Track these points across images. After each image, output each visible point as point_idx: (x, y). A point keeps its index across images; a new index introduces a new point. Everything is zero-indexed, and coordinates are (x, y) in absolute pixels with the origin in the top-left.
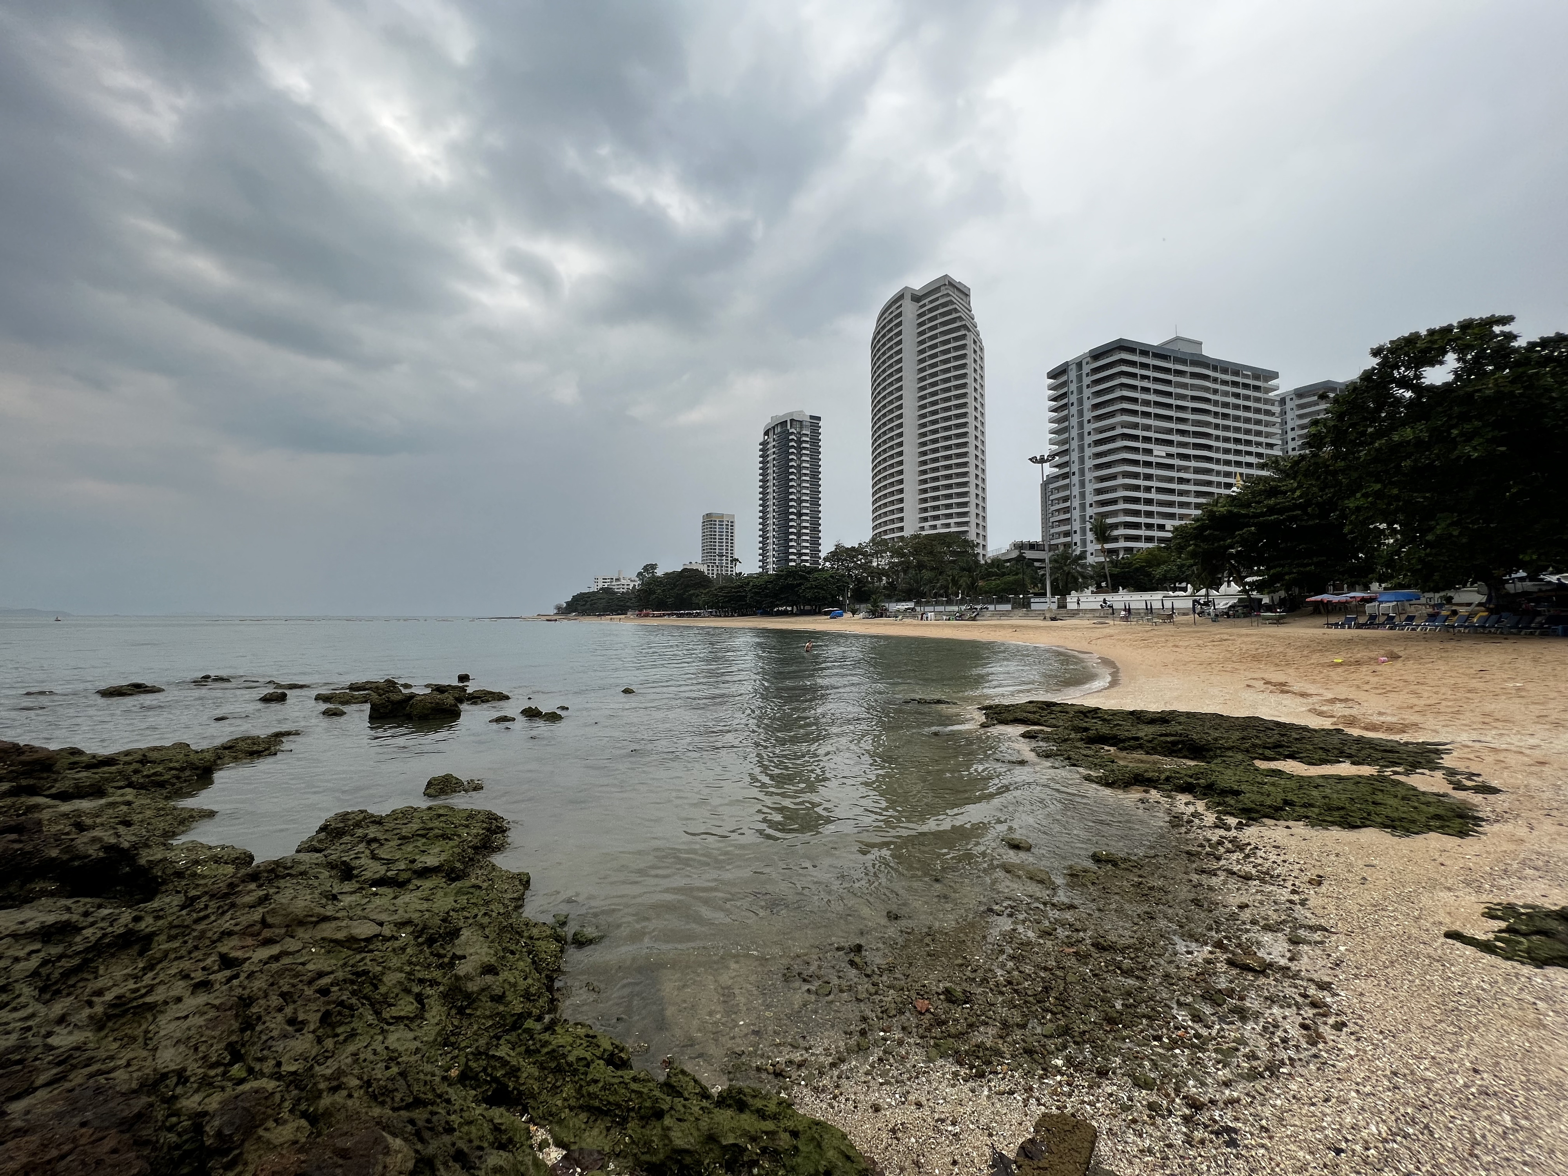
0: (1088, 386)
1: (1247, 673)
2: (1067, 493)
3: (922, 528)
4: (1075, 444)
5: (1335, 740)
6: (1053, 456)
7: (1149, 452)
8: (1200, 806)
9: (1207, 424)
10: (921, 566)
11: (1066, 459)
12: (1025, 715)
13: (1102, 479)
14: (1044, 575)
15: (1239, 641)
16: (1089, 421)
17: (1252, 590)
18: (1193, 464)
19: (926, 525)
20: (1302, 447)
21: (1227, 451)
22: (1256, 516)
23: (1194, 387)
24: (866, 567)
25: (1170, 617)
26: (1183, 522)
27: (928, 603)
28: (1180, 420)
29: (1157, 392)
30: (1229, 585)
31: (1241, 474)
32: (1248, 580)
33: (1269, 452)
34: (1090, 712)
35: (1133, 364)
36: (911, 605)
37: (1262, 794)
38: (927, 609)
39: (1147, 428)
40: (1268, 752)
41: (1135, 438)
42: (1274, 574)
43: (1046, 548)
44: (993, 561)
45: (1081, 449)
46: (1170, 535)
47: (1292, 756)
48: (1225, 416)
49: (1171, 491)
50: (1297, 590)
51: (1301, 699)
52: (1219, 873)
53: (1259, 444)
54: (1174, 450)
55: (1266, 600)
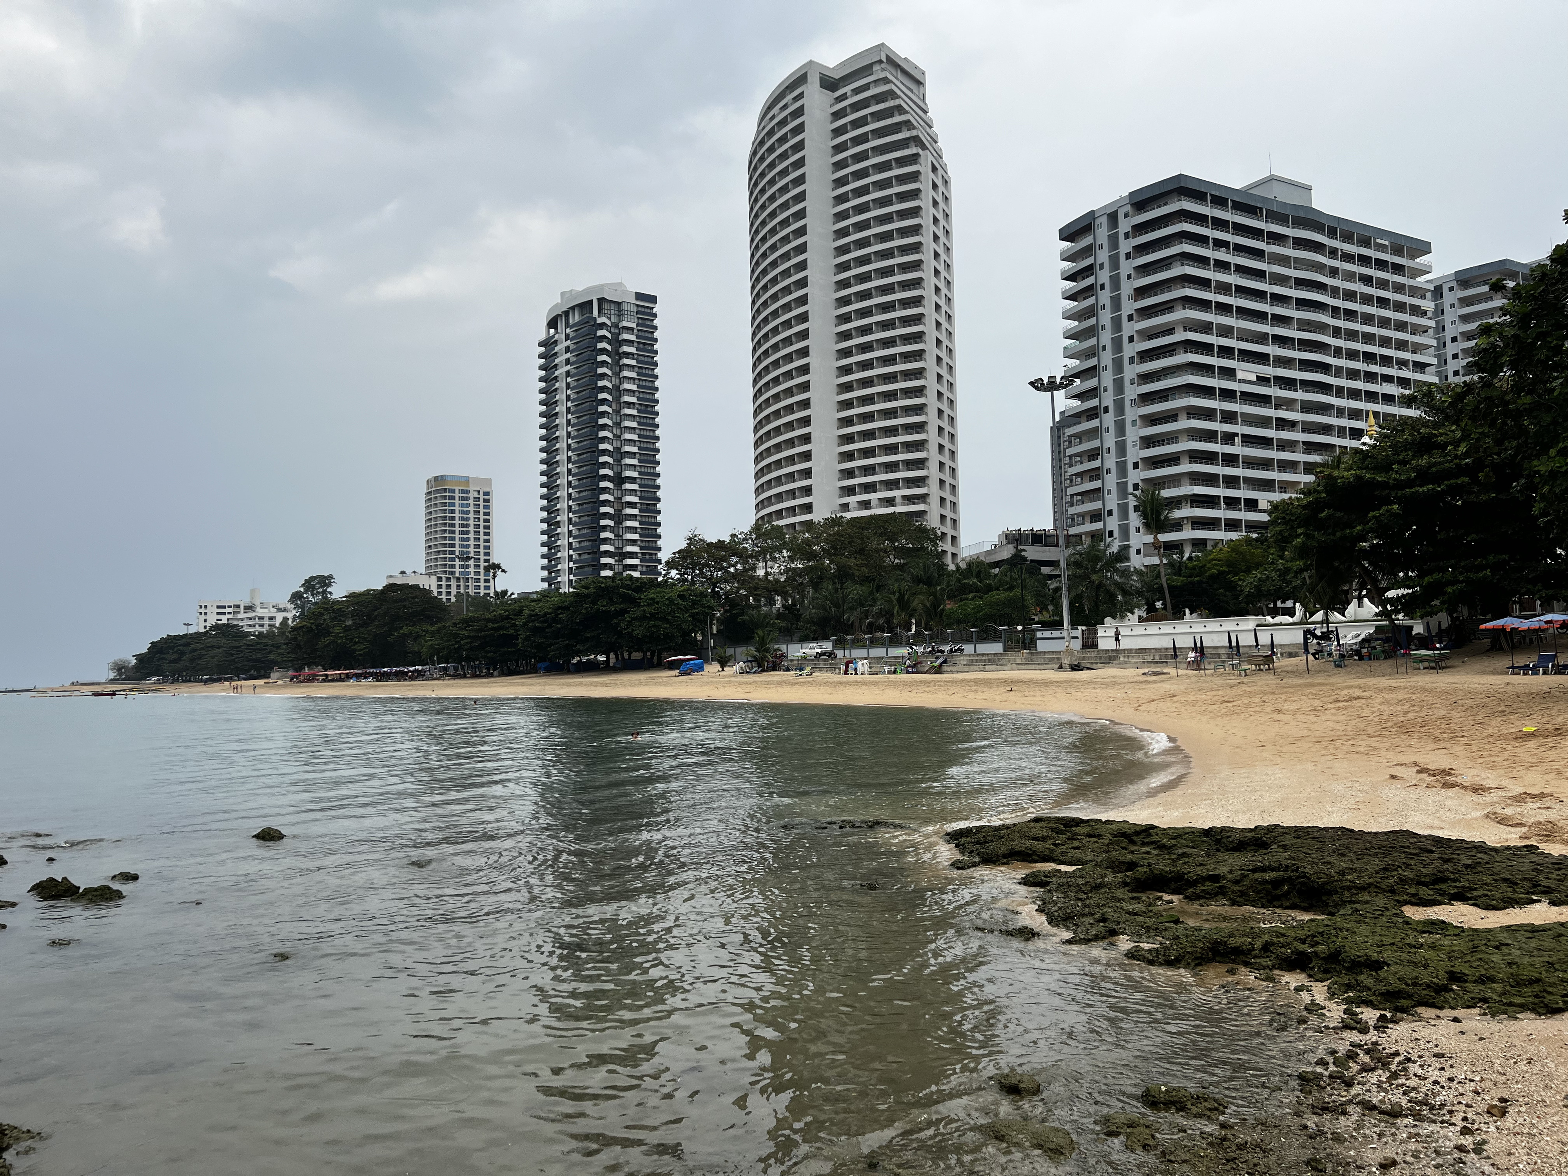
0: (1128, 256)
1: (1390, 755)
2: (1096, 443)
3: (845, 507)
4: (1107, 358)
5: (1525, 865)
6: (1069, 379)
7: (1229, 373)
8: (1319, 992)
9: (1321, 328)
10: (843, 575)
11: (1092, 383)
12: (1028, 844)
13: (1153, 420)
14: (1058, 589)
15: (1379, 698)
16: (1130, 318)
17: (1397, 612)
18: (1300, 395)
19: (853, 500)
20: (1469, 369)
21: (1353, 374)
22: (1400, 485)
23: (1300, 264)
24: (745, 578)
25: (1269, 659)
26: (1286, 496)
27: (857, 643)
28: (1279, 320)
29: (1241, 270)
30: (1360, 604)
31: (1376, 414)
32: (1391, 594)
33: (1419, 377)
34: (1137, 833)
35: (1201, 219)
36: (827, 646)
37: (1416, 965)
38: (857, 653)
39: (1226, 331)
40: (1425, 892)
41: (1207, 348)
42: (1429, 583)
43: (1061, 542)
44: (970, 565)
45: (1118, 366)
46: (1265, 517)
47: (1461, 897)
48: (1350, 314)
49: (1266, 442)
50: (1465, 612)
51: (1476, 798)
52: (1350, 1109)
53: (1402, 363)
54: (1269, 371)
55: (1418, 629)
